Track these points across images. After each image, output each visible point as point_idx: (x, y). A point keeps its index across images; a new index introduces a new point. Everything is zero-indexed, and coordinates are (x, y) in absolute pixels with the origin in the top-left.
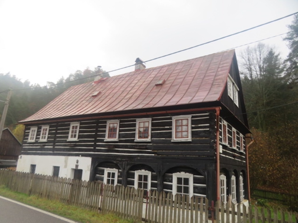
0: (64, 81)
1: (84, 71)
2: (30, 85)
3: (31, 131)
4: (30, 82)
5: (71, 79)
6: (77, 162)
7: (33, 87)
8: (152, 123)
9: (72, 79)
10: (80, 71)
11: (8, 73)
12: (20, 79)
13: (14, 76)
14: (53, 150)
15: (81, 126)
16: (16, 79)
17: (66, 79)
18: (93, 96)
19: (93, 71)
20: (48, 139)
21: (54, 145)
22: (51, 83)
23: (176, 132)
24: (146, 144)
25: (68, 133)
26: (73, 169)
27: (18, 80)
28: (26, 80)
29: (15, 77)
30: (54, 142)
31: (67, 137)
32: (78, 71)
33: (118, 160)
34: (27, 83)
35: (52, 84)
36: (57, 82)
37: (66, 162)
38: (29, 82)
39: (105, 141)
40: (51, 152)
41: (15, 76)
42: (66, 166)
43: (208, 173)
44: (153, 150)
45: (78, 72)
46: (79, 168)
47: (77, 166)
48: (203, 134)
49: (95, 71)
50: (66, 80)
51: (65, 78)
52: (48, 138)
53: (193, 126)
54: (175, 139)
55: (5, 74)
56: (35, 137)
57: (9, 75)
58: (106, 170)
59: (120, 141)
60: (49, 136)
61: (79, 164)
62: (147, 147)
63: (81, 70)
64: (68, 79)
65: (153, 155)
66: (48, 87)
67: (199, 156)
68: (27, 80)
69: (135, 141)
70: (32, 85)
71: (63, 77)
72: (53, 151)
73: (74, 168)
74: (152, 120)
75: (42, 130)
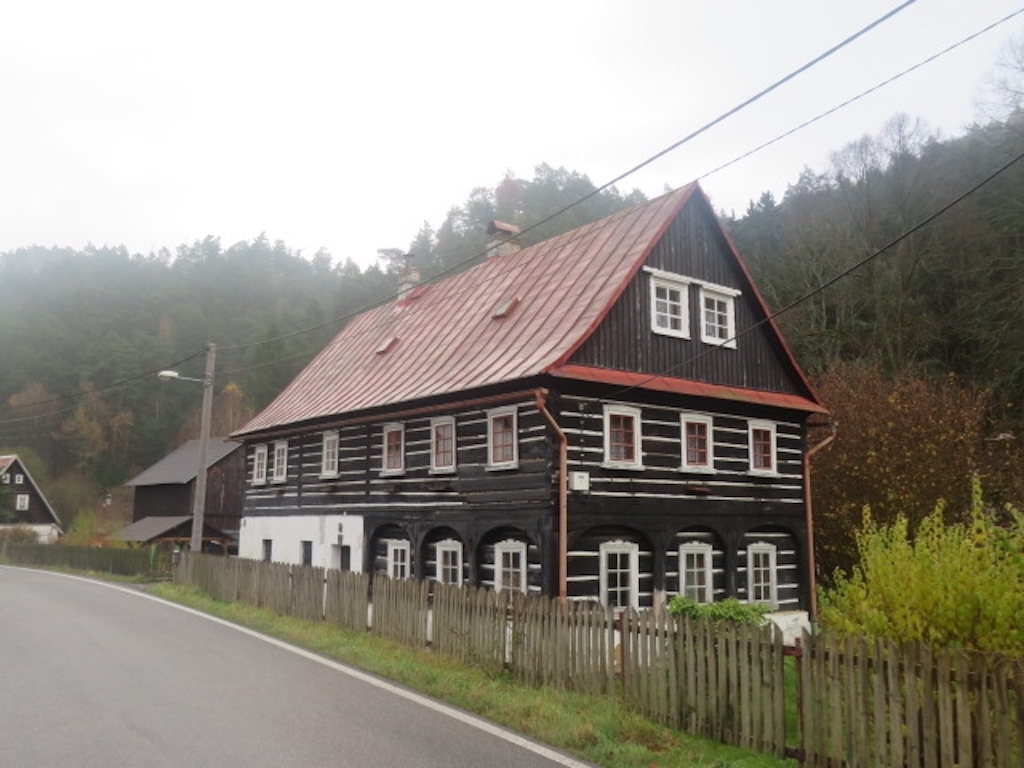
0: (434, 240)
1: (498, 190)
2: (333, 267)
3: (256, 457)
4: (332, 256)
5: (455, 225)
6: (341, 529)
7: (341, 271)
8: (457, 428)
9: (458, 227)
10: (484, 190)
11: (262, 237)
12: (299, 252)
13: (280, 244)
14: (300, 501)
15: (343, 439)
16: (287, 252)
17: (440, 231)
18: (379, 353)
19: (531, 181)
20: (290, 476)
21: (300, 491)
22: (393, 251)
23: (495, 447)
24: (448, 479)
25: (319, 459)
26: (334, 546)
27: (294, 255)
28: (317, 251)
29: (283, 247)
30: (299, 482)
31: (319, 469)
32: (476, 192)
33: (406, 520)
34: (322, 260)
35: (394, 256)
36: (411, 245)
37: (322, 529)
38: (330, 254)
39: (381, 475)
40: (296, 507)
41: (281, 242)
42: (322, 541)
43: (543, 538)
44: (461, 493)
45: (479, 196)
46: (345, 542)
47: (340, 538)
48: (535, 450)
49: (536, 179)
50: (441, 235)
51: (437, 226)
52: (288, 472)
53: (521, 431)
54: (493, 464)
55: (251, 243)
56: (265, 470)
57: (264, 242)
58: (393, 545)
59: (409, 475)
60: (290, 466)
61: (344, 533)
62: (452, 485)
63: (488, 187)
64: (447, 231)
65: (461, 503)
66: (384, 269)
67: (530, 500)
68: (322, 248)
69: (430, 472)
70: (339, 264)
71: (427, 224)
72: (299, 505)
73: (336, 542)
74: (458, 420)
75: (276, 452)
